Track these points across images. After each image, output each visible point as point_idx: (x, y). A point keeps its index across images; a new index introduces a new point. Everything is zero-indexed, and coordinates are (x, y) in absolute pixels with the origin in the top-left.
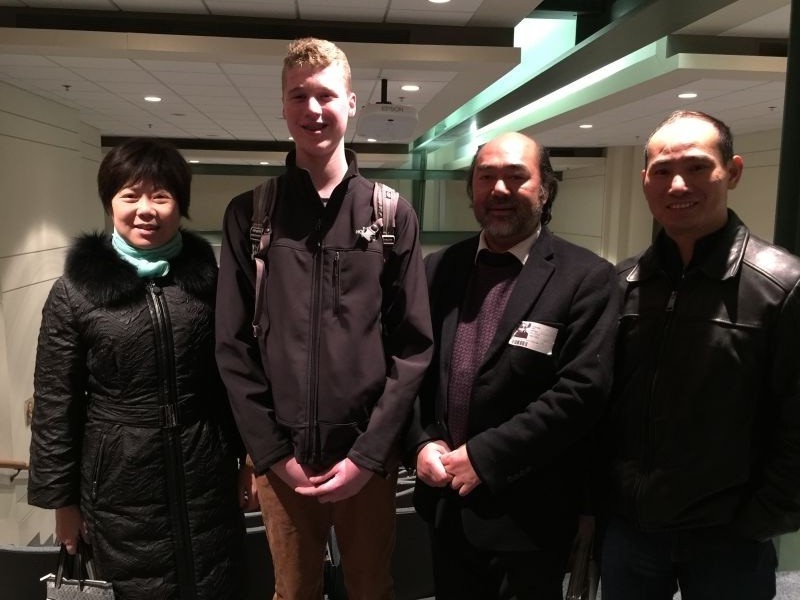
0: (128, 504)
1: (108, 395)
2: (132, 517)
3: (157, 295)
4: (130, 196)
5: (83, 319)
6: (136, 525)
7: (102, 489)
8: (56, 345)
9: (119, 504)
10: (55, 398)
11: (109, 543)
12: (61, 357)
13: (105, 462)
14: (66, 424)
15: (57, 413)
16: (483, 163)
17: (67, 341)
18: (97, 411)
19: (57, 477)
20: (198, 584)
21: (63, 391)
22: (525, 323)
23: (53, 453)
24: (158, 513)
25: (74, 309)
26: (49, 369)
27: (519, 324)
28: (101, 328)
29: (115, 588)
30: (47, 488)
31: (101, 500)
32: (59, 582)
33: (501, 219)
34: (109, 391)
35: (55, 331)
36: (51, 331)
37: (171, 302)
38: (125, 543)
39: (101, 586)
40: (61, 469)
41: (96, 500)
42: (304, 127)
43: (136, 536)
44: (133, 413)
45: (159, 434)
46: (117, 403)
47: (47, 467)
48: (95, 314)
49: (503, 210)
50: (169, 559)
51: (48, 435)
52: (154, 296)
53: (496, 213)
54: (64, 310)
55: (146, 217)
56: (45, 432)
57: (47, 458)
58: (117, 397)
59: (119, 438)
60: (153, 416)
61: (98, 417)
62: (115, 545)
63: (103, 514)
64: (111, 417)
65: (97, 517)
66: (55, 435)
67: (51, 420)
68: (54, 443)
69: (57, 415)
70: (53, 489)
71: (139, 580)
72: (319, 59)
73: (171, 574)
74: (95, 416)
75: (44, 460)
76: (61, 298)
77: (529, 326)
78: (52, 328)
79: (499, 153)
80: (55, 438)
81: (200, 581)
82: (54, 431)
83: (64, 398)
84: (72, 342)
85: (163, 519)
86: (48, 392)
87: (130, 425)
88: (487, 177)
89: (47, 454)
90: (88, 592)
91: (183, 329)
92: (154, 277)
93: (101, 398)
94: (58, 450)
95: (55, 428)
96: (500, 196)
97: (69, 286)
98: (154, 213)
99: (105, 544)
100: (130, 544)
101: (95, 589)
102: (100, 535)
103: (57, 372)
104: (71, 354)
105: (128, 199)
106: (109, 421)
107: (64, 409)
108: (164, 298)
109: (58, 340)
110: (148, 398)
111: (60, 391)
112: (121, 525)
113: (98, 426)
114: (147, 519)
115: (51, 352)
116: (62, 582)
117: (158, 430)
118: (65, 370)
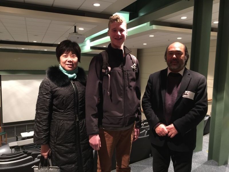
0: (65, 143)
1: (59, 112)
2: (66, 147)
3: (73, 83)
4: (65, 56)
5: (54, 90)
6: (68, 149)
7: (58, 139)
8: (45, 97)
9: (63, 143)
10: (44, 113)
11: (60, 155)
12: (46, 101)
13: (59, 131)
14: (47, 120)
15: (45, 117)
16: (170, 50)
17: (49, 96)
18: (56, 117)
19: (44, 136)
20: (84, 166)
21: (47, 111)
22: (186, 92)
23: (44, 129)
24: (73, 145)
25: (51, 87)
26: (43, 105)
27: (184, 92)
28: (60, 93)
29: (60, 168)
30: (42, 139)
31: (57, 142)
32: (39, 168)
33: (174, 65)
34: (60, 111)
35: (45, 94)
36: (44, 93)
37: (77, 86)
38: (64, 154)
39: (56, 168)
40: (46, 133)
41: (56, 142)
42: (115, 39)
43: (67, 152)
44: (67, 117)
45: (74, 123)
46: (62, 114)
47: (42, 133)
48: (58, 89)
49: (175, 62)
50: (76, 159)
51: (42, 123)
52: (72, 84)
53: (173, 63)
54: (48, 88)
55: (69, 62)
56: (41, 123)
57: (42, 130)
58: (62, 112)
59: (63, 124)
60: (72, 118)
61: (56, 118)
62: (61, 155)
63: (58, 146)
64: (61, 118)
65: (56, 147)
66: (44, 123)
67: (43, 119)
68: (44, 126)
69: (45, 118)
70: (43, 139)
71: (68, 165)
72: (120, 21)
73: (76, 163)
74: (55, 118)
75: (41, 131)
76: (47, 84)
77: (188, 92)
78: (44, 92)
79: (174, 48)
80: (44, 124)
81: (84, 165)
82: (44, 122)
83: (47, 113)
84: (50, 97)
85: (75, 147)
86: (42, 111)
87: (66, 120)
88: (171, 54)
89: (42, 129)
90: (51, 170)
91: (81, 93)
92: (72, 79)
93: (57, 113)
94: (45, 128)
95: (44, 121)
96: (174, 59)
97: (49, 81)
98: (72, 61)
99: (58, 156)
100: (66, 155)
101: (54, 169)
102: (56, 153)
103: (45, 105)
104: (49, 100)
105: (65, 57)
106: (60, 119)
107: (47, 116)
108: (75, 84)
109: (46, 96)
110: (71, 113)
111: (46, 111)
112: (63, 149)
113: (56, 121)
114: (71, 148)
115: (43, 99)
116: (40, 168)
117: (74, 122)
118: (48, 105)
